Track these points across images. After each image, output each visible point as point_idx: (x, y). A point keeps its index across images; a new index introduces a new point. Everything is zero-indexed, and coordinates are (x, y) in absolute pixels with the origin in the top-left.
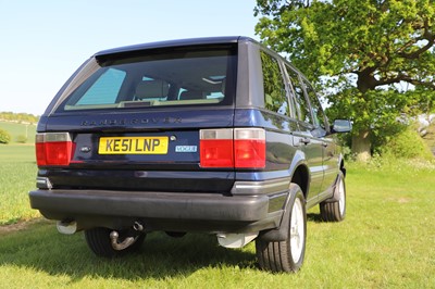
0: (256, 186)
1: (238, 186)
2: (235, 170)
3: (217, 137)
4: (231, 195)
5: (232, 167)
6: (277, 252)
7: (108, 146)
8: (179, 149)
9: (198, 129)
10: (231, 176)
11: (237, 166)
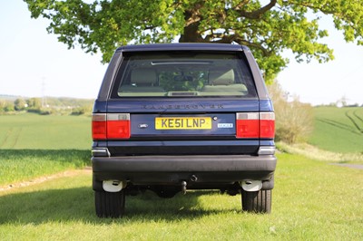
0: (271, 149)
1: (262, 150)
2: (260, 139)
3: (249, 118)
4: (257, 155)
5: (257, 137)
6: (264, 198)
7: (163, 123)
8: (220, 126)
9: (235, 113)
10: (256, 143)
11: (261, 136)
